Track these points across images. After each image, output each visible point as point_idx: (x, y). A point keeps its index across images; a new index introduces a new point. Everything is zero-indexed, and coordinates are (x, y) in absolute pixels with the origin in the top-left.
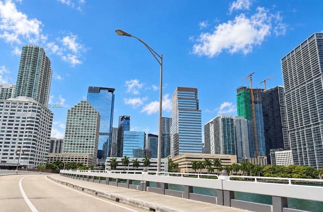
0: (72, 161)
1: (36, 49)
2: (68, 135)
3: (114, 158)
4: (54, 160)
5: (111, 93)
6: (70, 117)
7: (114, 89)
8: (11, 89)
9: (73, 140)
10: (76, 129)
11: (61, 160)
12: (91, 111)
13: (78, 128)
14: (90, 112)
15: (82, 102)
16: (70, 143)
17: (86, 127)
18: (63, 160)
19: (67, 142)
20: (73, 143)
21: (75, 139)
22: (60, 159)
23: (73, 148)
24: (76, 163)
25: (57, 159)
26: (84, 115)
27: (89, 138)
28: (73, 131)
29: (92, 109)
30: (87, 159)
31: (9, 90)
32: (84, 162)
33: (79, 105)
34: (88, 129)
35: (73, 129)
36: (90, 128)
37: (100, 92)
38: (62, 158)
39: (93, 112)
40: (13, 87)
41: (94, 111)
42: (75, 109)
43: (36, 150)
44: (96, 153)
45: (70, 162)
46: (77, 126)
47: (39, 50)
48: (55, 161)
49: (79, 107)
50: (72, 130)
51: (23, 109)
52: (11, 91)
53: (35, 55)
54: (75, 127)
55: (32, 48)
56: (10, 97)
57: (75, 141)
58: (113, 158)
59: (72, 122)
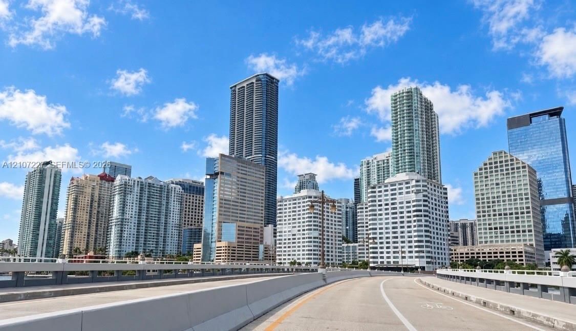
0: (495, 257)
1: (408, 92)
2: (481, 214)
3: (564, 250)
4: (466, 257)
5: (556, 117)
6: (479, 184)
7: (561, 109)
8: (388, 160)
9: (492, 222)
10: (493, 202)
11: (477, 257)
12: (515, 166)
13: (496, 200)
14: (513, 169)
15: (495, 154)
16: (488, 227)
17: (509, 196)
18: (480, 257)
19: (482, 227)
20: (493, 226)
21: (494, 220)
22: (475, 255)
23: (493, 235)
24: (504, 260)
25: (470, 255)
26: (502, 177)
27: (520, 215)
28: (489, 207)
29: (515, 162)
30: (521, 252)
31: (385, 161)
32: (518, 258)
33: (490, 161)
34: (515, 200)
35: (488, 203)
36: (518, 197)
37: (531, 123)
38: (477, 253)
39: (518, 168)
40: (390, 156)
41: (521, 165)
42: (486, 169)
43: (433, 245)
44: (540, 241)
45: (493, 258)
46: (494, 198)
47: (412, 92)
48: (467, 259)
49: (491, 164)
50: (486, 205)
51: (404, 190)
52: (388, 163)
53: (408, 103)
54: (491, 200)
55: (403, 93)
56: (388, 177)
57: (495, 224)
58: (562, 251)
59: (485, 192)
